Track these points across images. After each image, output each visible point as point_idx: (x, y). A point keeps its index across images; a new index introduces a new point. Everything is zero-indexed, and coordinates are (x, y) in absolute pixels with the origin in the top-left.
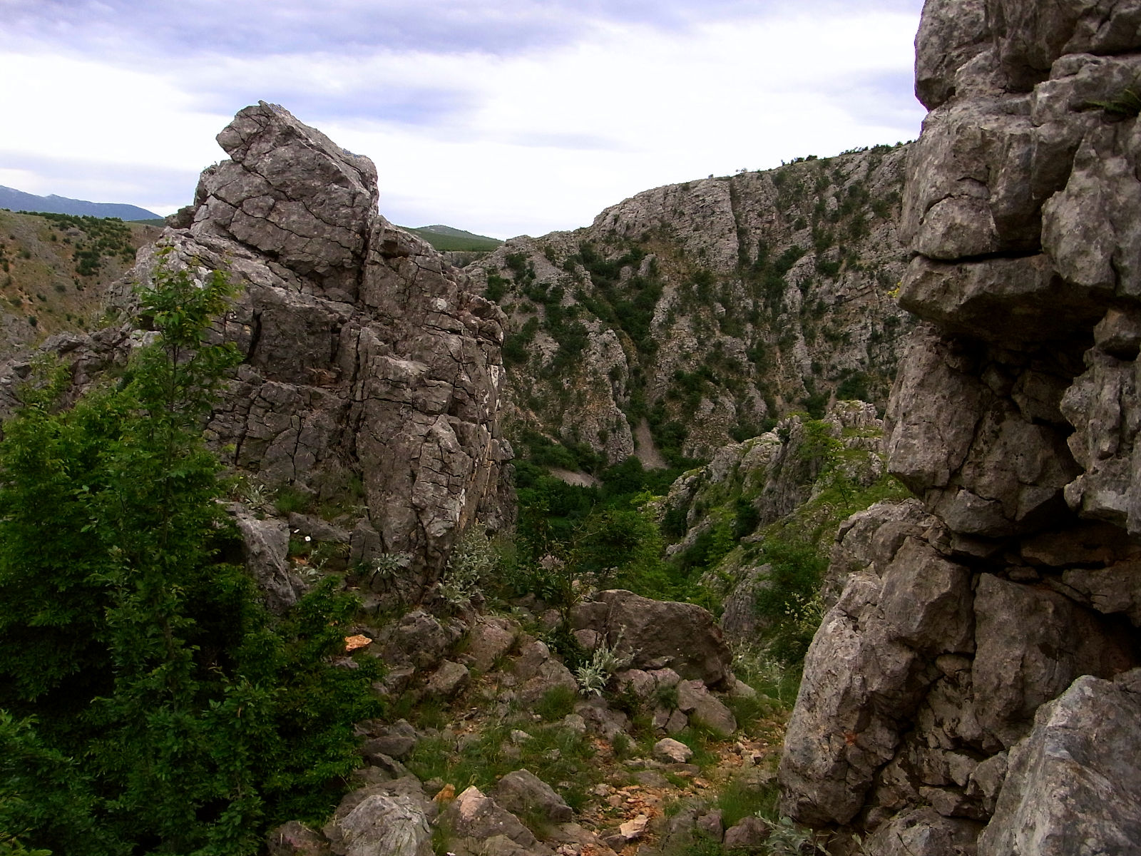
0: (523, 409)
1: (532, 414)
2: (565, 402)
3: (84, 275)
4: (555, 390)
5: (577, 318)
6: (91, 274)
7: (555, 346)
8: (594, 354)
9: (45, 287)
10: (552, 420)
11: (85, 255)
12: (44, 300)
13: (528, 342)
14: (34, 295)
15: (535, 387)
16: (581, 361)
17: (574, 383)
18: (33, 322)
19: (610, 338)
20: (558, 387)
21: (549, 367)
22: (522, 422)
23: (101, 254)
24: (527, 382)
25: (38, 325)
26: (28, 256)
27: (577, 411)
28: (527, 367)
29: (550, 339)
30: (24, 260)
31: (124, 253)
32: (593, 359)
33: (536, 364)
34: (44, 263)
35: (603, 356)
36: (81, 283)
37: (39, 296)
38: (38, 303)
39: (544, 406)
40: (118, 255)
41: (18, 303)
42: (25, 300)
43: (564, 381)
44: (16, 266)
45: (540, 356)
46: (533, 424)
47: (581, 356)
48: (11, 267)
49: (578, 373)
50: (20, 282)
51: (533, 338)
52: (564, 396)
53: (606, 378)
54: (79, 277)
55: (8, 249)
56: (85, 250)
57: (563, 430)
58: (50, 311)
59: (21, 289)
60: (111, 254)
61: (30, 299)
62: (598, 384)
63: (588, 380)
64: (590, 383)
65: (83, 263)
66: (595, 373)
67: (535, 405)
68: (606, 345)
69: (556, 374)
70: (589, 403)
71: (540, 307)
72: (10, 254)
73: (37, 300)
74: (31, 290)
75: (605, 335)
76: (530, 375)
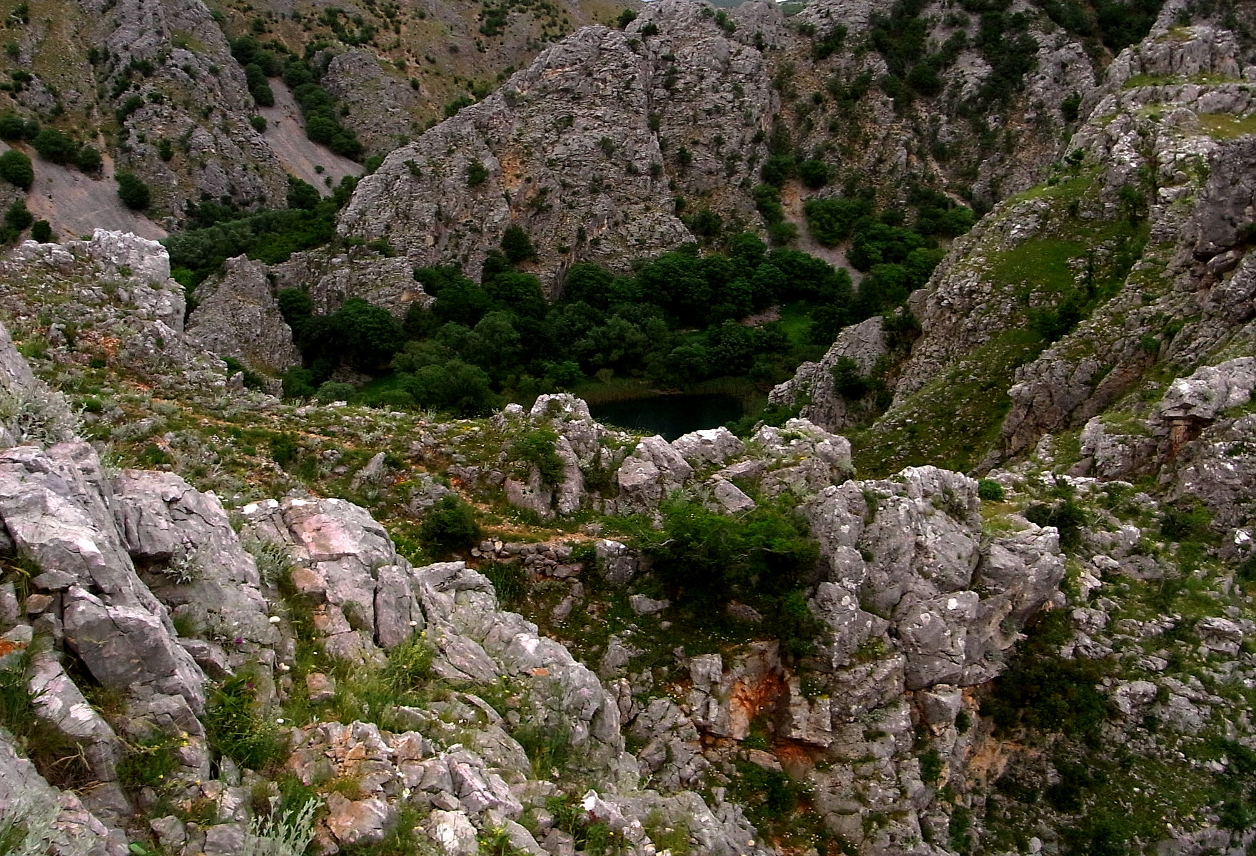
0: (922, 157)
1: (935, 166)
2: (985, 150)
3: (488, 35)
4: (976, 132)
5: (1026, 29)
6: (496, 33)
7: (985, 70)
8: (1043, 78)
9: (436, 48)
10: (963, 175)
11: (492, 13)
12: (433, 62)
13: (947, 65)
14: (423, 57)
15: (944, 128)
16: (1022, 89)
17: (1005, 121)
18: (415, 86)
19: (1072, 54)
20: (980, 128)
21: (972, 100)
22: (915, 177)
23: (510, 11)
24: (934, 120)
25: (421, 87)
26: (422, 16)
27: (1002, 160)
28: (939, 101)
29: (980, 61)
30: (418, 21)
31: (538, 9)
32: (1038, 87)
33: (953, 95)
34: (441, 23)
35: (1056, 81)
36: (484, 44)
37: (427, 58)
38: (425, 65)
39: (956, 155)
40: (529, 11)
41: (402, 66)
42: (411, 63)
43: (990, 119)
44: (409, 28)
45: (958, 86)
46: (932, 179)
47: (1021, 82)
48: (403, 28)
49: (1014, 108)
50: (409, 43)
51: (954, 62)
52: (987, 142)
53: (1056, 113)
54: (483, 38)
55: (404, 10)
56: (494, 8)
57: (976, 187)
58: (438, 74)
59: (409, 51)
60: (521, 11)
61: (417, 62)
62: (1042, 122)
63: (1026, 116)
64: (1029, 121)
65: (488, 22)
66: (1039, 106)
67: (941, 155)
68: (1064, 66)
69: (981, 110)
70: (1023, 149)
71: (974, 19)
72: (405, 14)
73: (426, 62)
74: (420, 52)
75: (1062, 51)
76: (941, 112)
